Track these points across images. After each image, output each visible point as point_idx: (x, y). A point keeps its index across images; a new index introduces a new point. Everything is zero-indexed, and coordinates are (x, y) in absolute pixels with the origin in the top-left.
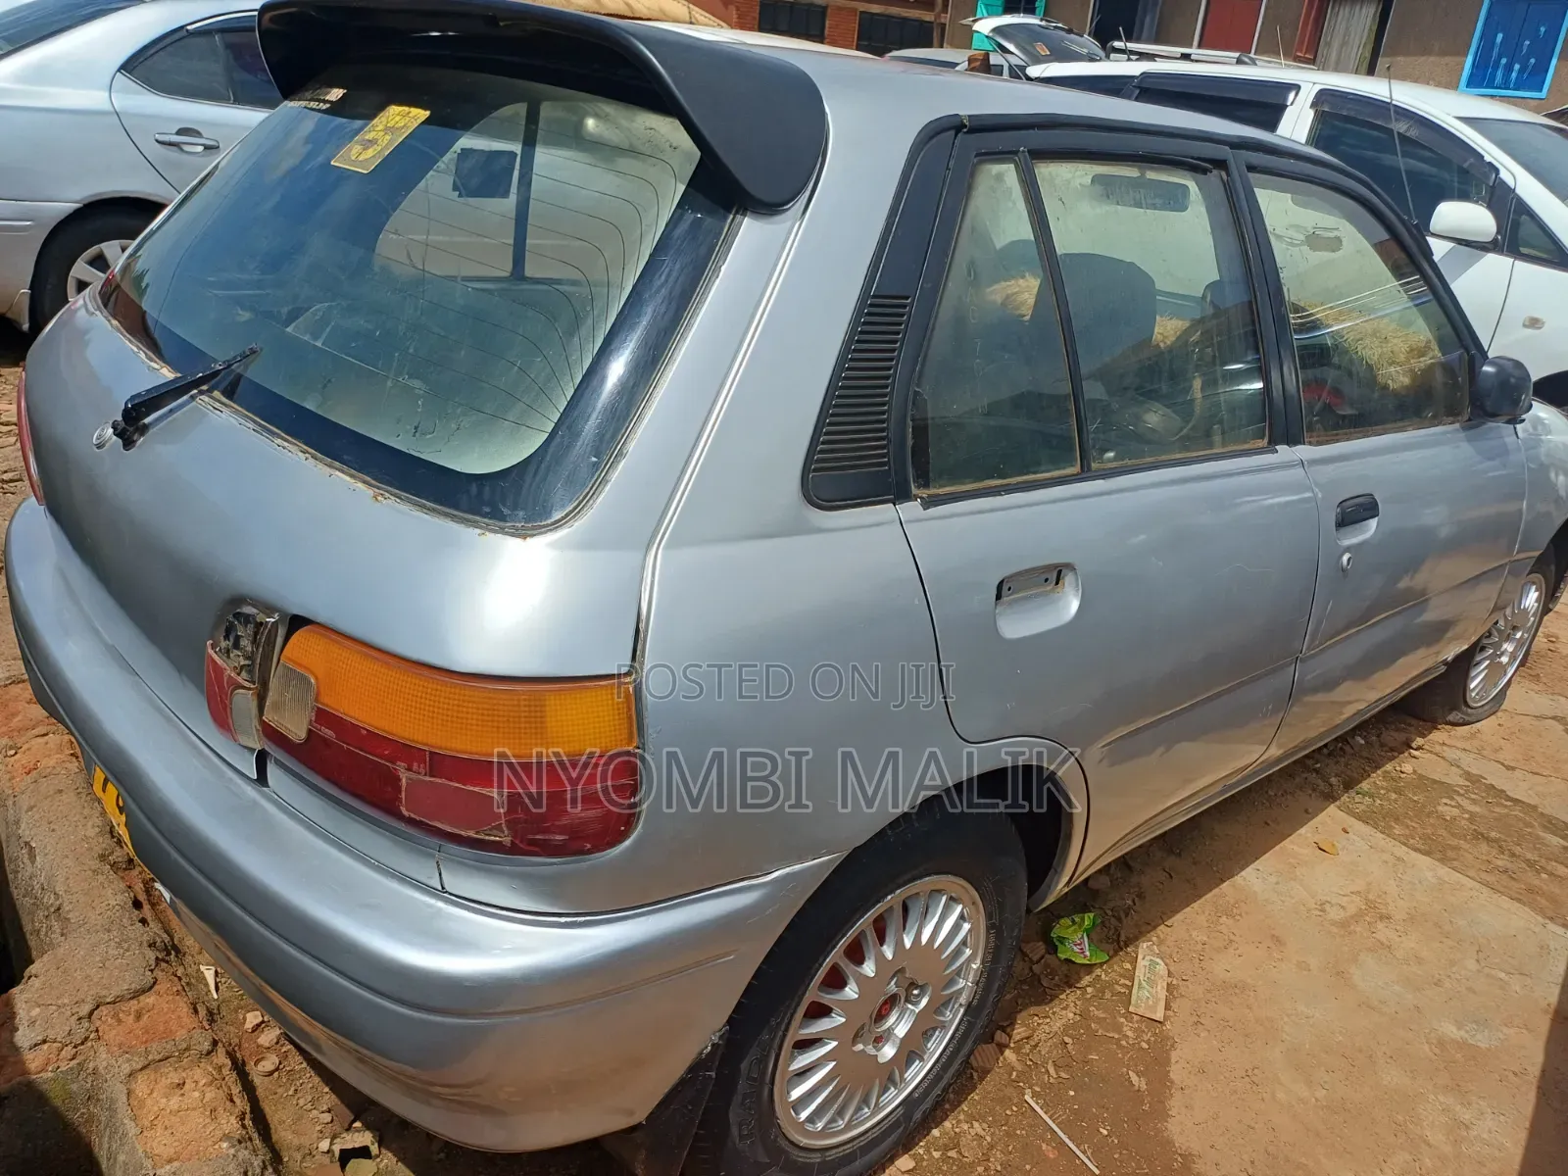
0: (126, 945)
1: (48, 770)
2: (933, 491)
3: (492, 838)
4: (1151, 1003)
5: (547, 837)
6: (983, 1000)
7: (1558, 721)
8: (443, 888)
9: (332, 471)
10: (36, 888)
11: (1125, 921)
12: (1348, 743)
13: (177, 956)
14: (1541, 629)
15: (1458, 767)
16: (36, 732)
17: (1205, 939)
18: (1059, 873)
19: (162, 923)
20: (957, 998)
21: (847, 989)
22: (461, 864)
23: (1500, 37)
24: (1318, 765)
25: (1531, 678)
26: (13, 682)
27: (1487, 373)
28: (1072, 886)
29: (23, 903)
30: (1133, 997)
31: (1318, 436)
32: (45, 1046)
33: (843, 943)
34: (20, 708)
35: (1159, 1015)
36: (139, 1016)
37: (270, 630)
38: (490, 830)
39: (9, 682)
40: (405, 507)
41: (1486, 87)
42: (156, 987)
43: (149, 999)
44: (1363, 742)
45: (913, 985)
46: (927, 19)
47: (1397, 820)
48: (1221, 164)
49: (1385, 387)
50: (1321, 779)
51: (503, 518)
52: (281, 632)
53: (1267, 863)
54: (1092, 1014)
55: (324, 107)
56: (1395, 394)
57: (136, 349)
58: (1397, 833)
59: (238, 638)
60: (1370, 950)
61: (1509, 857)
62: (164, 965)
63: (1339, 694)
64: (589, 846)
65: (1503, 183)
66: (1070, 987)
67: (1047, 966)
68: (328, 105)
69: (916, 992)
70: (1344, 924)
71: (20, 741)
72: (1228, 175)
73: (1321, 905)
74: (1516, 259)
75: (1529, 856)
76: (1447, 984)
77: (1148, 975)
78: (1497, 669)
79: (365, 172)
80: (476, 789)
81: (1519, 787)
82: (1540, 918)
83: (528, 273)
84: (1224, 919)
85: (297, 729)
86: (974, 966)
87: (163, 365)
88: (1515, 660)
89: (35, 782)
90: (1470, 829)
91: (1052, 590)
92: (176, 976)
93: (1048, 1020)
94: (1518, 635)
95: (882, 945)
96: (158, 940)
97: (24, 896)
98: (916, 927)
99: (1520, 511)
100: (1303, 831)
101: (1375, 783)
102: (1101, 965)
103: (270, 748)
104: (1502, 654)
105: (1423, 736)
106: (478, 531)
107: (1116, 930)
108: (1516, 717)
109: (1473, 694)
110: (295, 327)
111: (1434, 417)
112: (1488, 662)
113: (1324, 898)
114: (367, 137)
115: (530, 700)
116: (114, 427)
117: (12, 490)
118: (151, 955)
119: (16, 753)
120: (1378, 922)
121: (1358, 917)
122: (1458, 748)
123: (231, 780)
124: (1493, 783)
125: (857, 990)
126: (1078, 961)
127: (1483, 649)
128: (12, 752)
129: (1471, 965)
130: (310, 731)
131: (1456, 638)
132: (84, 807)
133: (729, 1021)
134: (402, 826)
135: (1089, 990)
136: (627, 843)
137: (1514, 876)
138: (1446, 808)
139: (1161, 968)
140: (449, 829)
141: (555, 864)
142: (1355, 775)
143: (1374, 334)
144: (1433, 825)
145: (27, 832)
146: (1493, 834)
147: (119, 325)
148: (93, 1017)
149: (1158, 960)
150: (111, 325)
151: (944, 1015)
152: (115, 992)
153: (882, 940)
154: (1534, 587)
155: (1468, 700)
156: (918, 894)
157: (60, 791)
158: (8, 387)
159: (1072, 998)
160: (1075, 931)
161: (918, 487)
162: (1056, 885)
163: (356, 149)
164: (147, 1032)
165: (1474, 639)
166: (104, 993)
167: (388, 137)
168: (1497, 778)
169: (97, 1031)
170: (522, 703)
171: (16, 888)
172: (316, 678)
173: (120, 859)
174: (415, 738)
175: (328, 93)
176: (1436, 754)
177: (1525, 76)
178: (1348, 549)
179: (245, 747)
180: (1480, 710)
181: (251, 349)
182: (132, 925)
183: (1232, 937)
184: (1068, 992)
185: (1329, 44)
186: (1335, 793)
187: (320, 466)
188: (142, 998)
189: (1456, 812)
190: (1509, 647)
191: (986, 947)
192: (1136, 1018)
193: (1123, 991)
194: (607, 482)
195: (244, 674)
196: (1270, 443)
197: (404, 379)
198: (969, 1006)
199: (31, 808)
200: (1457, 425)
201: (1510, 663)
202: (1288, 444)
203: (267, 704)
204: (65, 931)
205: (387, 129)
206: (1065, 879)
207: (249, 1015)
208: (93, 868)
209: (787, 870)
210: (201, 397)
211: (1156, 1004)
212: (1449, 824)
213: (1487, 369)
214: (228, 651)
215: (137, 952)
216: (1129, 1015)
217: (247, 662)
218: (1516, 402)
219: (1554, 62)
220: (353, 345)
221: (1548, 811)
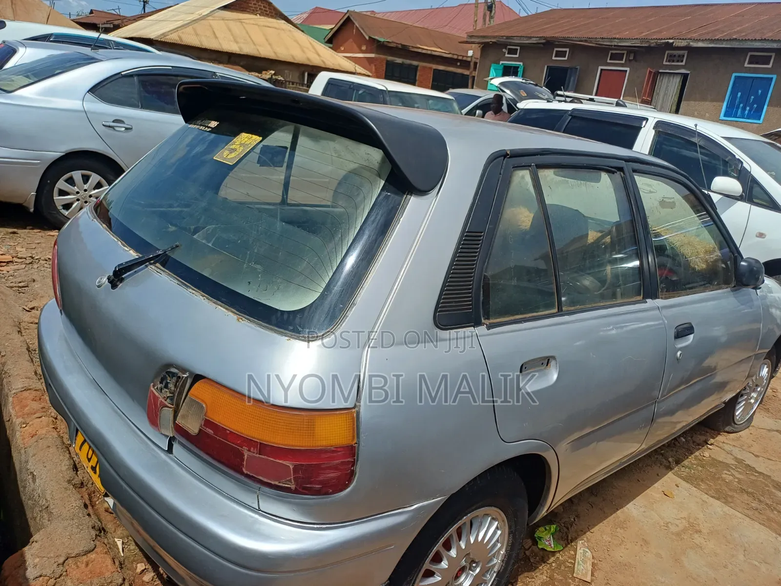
0: (81, 527)
1: (43, 436)
2: (491, 321)
3: (286, 485)
4: (584, 572)
5: (312, 486)
6: (505, 569)
7: (779, 432)
8: (259, 508)
9: (217, 306)
10: (36, 496)
11: (570, 529)
12: (677, 440)
13: (104, 533)
14: (770, 385)
15: (732, 454)
16: (37, 415)
17: (610, 539)
18: (543, 506)
19: (97, 516)
20: (493, 568)
21: (442, 563)
22: (269, 497)
23: (739, 94)
24: (663, 452)
25: (765, 410)
26: (25, 390)
27: (743, 265)
28: (549, 511)
29: (28, 503)
30: (575, 569)
31: (665, 295)
32: (41, 578)
33: (442, 540)
34: (29, 403)
35: (588, 579)
36: (87, 565)
37: (184, 380)
38: (286, 481)
39: (23, 389)
40: (253, 325)
41: (733, 117)
42: (96, 549)
43: (92, 556)
44: (684, 440)
45: (473, 561)
46: (465, 73)
47: (702, 481)
48: (621, 169)
49: (694, 269)
50: (664, 458)
51: (299, 332)
52: (189, 382)
53: (639, 501)
54: (555, 577)
55: (208, 130)
56: (699, 272)
57: (116, 240)
58: (703, 488)
59: (167, 384)
60: (691, 548)
61: (758, 502)
62: (99, 538)
63: (674, 419)
64: (331, 491)
65: (745, 168)
66: (544, 563)
67: (533, 551)
68: (210, 129)
69: (474, 565)
70: (678, 534)
71: (28, 420)
72: (624, 174)
73: (666, 524)
74: (752, 204)
75: (768, 502)
76: (730, 567)
77: (583, 558)
78: (749, 406)
79: (231, 164)
80: (280, 462)
81: (761, 466)
82: (774, 535)
83: (289, 201)
84: (618, 530)
85: (193, 427)
86: (502, 552)
87: (130, 249)
88: (757, 401)
89: (36, 441)
90: (738, 487)
91: (545, 369)
92: (104, 544)
93: (534, 580)
94: (759, 389)
95: (460, 541)
96: (97, 525)
97: (29, 500)
98: (476, 533)
99: (760, 328)
100: (656, 485)
101: (691, 461)
102: (559, 551)
103: (178, 437)
104: (751, 398)
105: (714, 438)
106: (287, 338)
107: (566, 533)
108: (758, 429)
109: (738, 418)
110: (198, 235)
111: (718, 284)
112: (744, 402)
113: (668, 521)
114: (231, 147)
115: (308, 420)
116: (109, 279)
117: (23, 291)
118: (93, 533)
119: (26, 426)
120: (695, 533)
121: (685, 530)
122: (730, 445)
123: (153, 449)
124: (749, 463)
125: (447, 563)
126: (548, 550)
127: (742, 396)
128: (24, 426)
129: (741, 557)
130: (200, 430)
131: (730, 391)
132: (60, 455)
133: (389, 579)
134: (243, 478)
135: (554, 564)
136: (348, 490)
137: (760, 512)
138: (726, 475)
139: (589, 554)
140: (265, 480)
141: (314, 499)
142: (681, 457)
143: (689, 243)
144: (720, 484)
145: (32, 467)
146: (750, 490)
147: (106, 227)
148: (65, 564)
149: (587, 550)
150: (103, 227)
151: (486, 577)
152: (76, 552)
153: (460, 539)
154: (766, 366)
155: (735, 420)
156: (478, 516)
157: (49, 447)
158: (21, 239)
159: (545, 568)
160: (546, 534)
161: (485, 319)
162: (542, 512)
163: (226, 153)
164: (91, 573)
165: (738, 391)
166: (70, 552)
167: (242, 148)
168: (750, 460)
169: (66, 571)
170: (305, 421)
171: (24, 495)
172: (206, 405)
173: (77, 482)
174: (254, 436)
175: (210, 123)
176: (720, 447)
177: (752, 112)
178: (680, 349)
179: (164, 435)
180: (741, 426)
181: (176, 245)
182: (84, 517)
183: (623, 539)
184: (543, 565)
185: (658, 94)
186: (671, 466)
187: (211, 303)
188: (89, 555)
189: (731, 478)
190: (754, 395)
191: (508, 543)
192: (577, 580)
193: (570, 566)
194: (347, 317)
195: (168, 400)
196: (643, 298)
197: (252, 264)
198: (498, 572)
199: (34, 455)
200: (729, 289)
201: (755, 403)
202: (652, 299)
203: (179, 415)
204: (50, 519)
205: (241, 145)
206: (546, 509)
207: (139, 565)
208: (65, 487)
209: (421, 504)
210: (150, 266)
211: (586, 573)
212: (728, 484)
213: (743, 263)
214: (161, 389)
215: (87, 531)
216: (574, 578)
217: (171, 395)
218: (758, 279)
219: (766, 107)
220: (227, 246)
221: (776, 479)
